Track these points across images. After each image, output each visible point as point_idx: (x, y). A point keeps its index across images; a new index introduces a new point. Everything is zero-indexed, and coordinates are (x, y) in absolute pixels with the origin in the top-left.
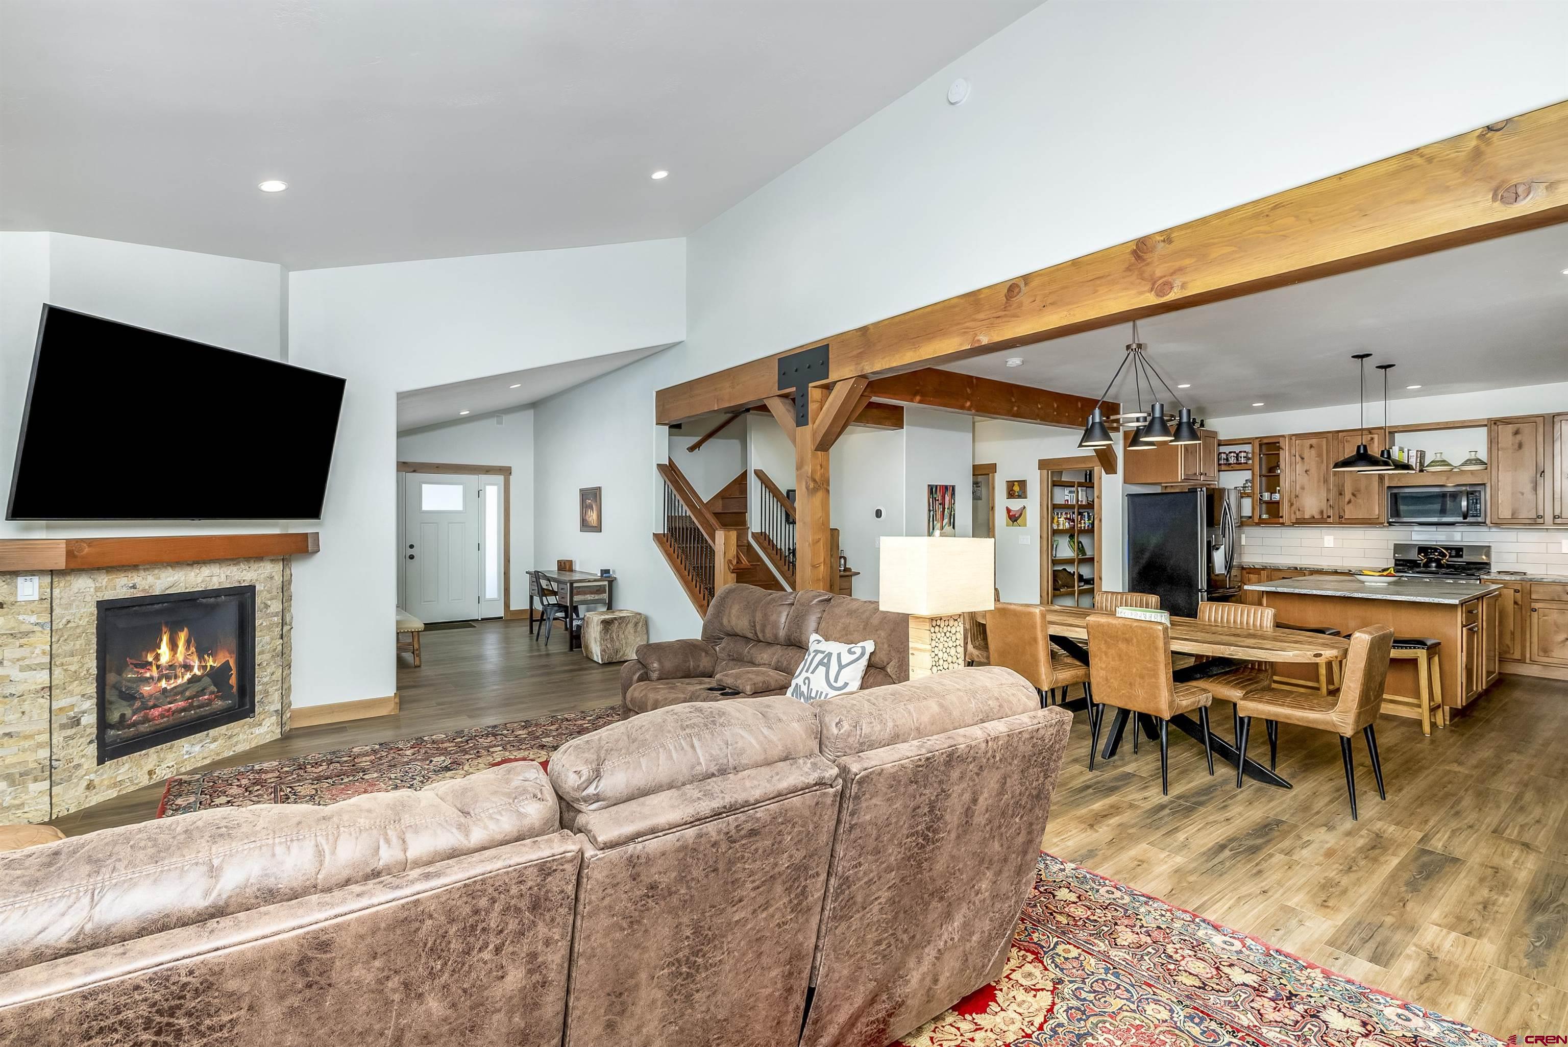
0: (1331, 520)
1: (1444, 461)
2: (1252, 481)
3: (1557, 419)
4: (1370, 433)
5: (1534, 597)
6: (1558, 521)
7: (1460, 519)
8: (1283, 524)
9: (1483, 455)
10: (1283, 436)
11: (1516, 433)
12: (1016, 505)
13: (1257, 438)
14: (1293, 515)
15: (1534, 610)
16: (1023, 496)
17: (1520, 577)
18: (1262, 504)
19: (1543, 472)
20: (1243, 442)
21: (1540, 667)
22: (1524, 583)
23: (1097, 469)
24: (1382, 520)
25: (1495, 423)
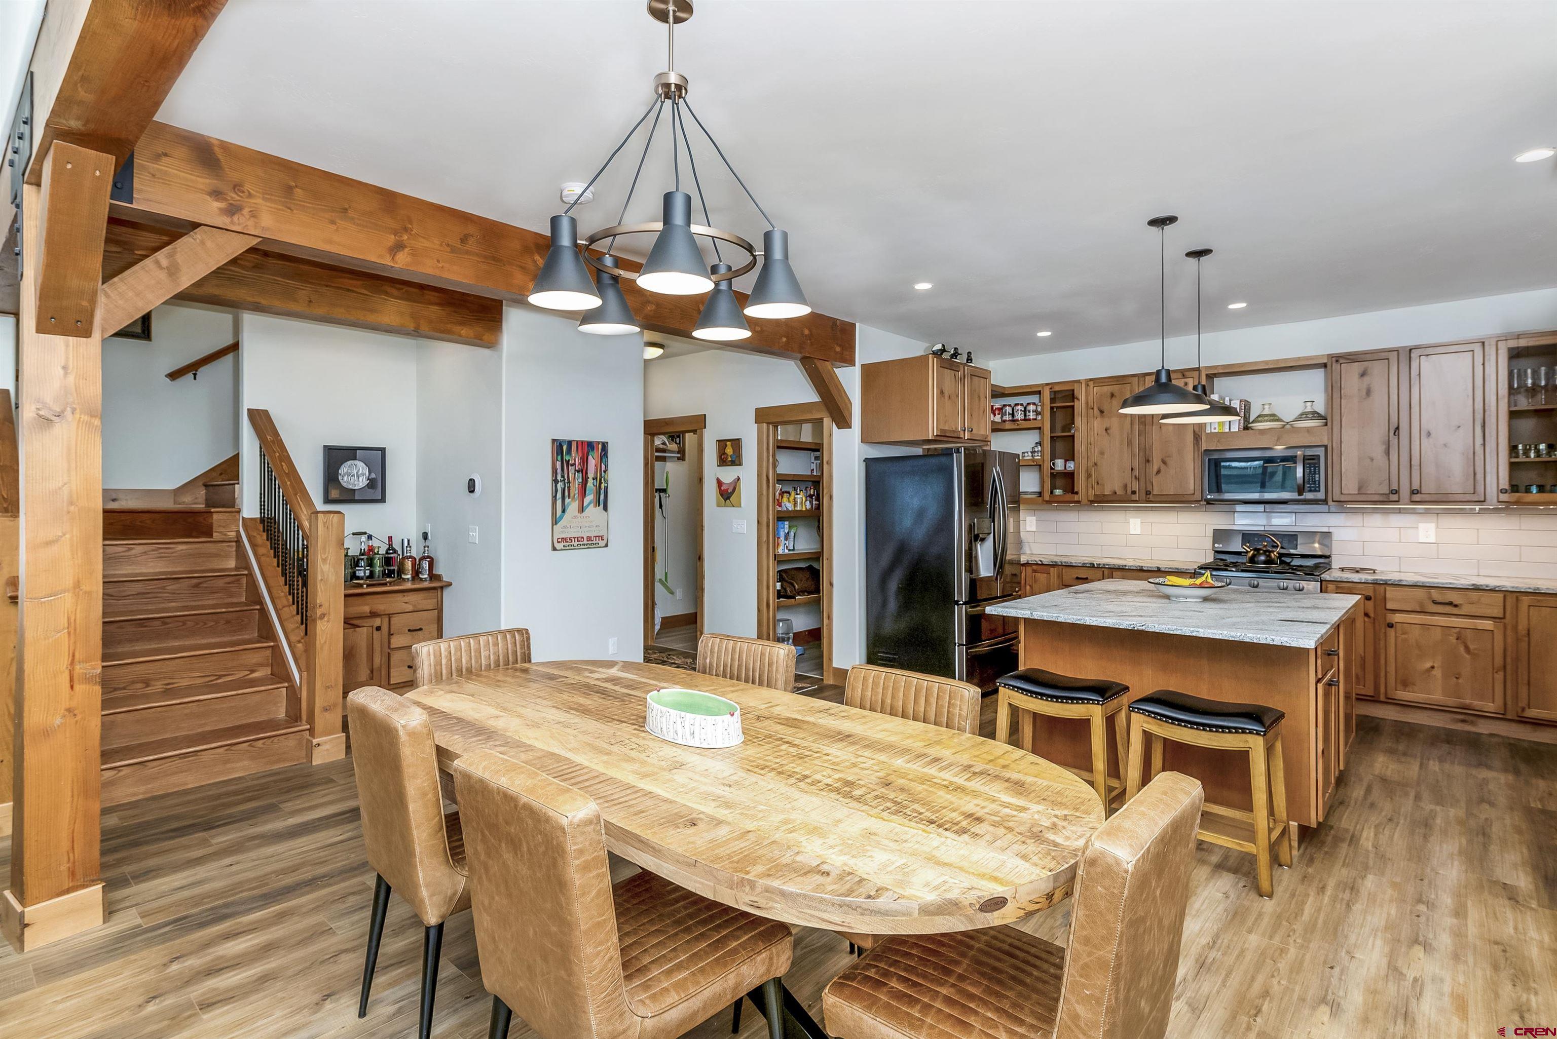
0: (1136, 497)
1: (1274, 415)
2: (1039, 443)
3: (1414, 354)
4: (1184, 376)
5: (1389, 606)
6: (1417, 497)
7: (1294, 496)
8: (1079, 502)
9: (1320, 408)
10: (1079, 382)
11: (1363, 374)
12: (728, 475)
13: (1047, 384)
14: (1090, 490)
15: (1391, 626)
16: (737, 462)
17: (1370, 578)
18: (1054, 475)
19: (1398, 428)
20: (1029, 390)
21: (1398, 708)
22: (1377, 586)
23: (827, 421)
24: (1198, 496)
25: (1337, 361)
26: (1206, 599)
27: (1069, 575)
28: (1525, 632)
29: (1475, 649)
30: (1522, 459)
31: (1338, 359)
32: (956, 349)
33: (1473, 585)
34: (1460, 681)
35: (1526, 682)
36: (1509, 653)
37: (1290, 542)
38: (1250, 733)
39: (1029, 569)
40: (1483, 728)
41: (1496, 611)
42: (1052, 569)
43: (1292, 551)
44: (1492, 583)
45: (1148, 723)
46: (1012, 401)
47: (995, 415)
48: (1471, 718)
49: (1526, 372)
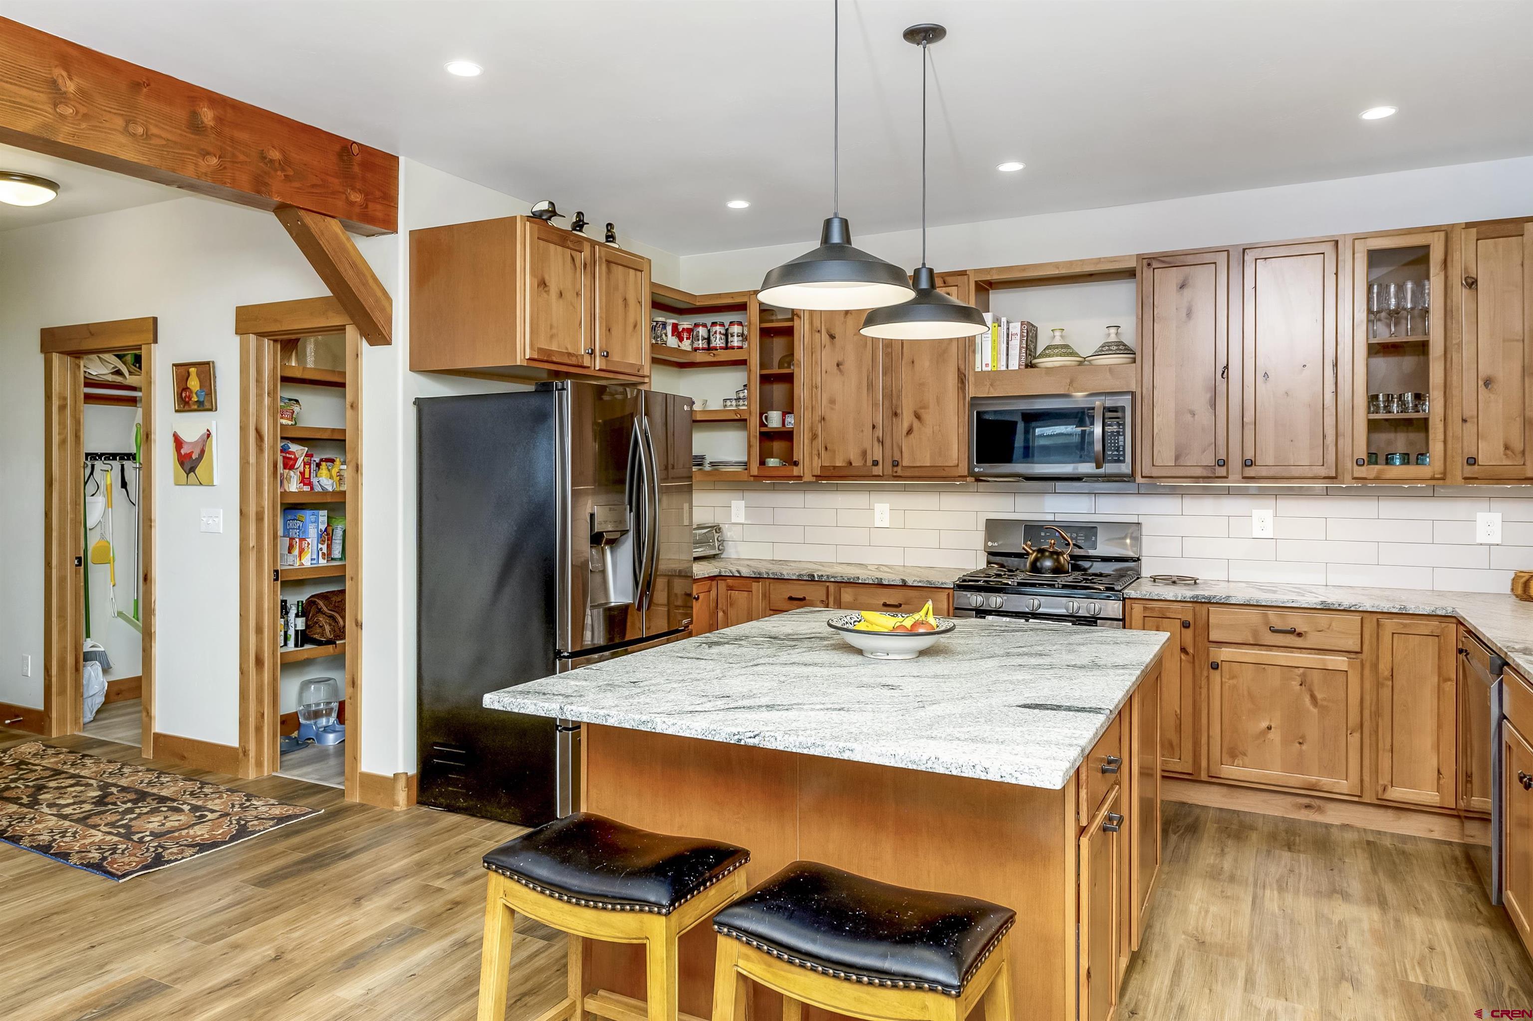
0: (877, 471)
1: (1066, 346)
2: (745, 386)
3: (1249, 257)
5: (1213, 636)
6: (1250, 472)
7: (1092, 468)
8: (799, 477)
9: (1129, 337)
11: (1183, 285)
12: (192, 427)
14: (815, 460)
15: (1215, 666)
16: (207, 405)
17: (1187, 593)
18: (767, 436)
19: (1227, 367)
20: (729, 301)
21: (1224, 790)
22: (1198, 606)
23: (351, 332)
24: (963, 470)
25: (1149, 265)
26: (923, 653)
27: (781, 593)
28: (1387, 673)
29: (1324, 699)
30: (1381, 415)
31: (1150, 261)
32: (580, 214)
33: (1322, 602)
34: (1304, 747)
35: (1388, 747)
36: (1367, 704)
37: (1087, 538)
38: (932, 990)
39: (722, 585)
40: (1334, 815)
41: (1350, 642)
42: (755, 585)
43: (1092, 552)
44: (1346, 599)
45: (747, 958)
46: (708, 319)
47: (681, 339)
48: (1318, 802)
49: (1388, 287)
